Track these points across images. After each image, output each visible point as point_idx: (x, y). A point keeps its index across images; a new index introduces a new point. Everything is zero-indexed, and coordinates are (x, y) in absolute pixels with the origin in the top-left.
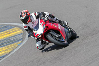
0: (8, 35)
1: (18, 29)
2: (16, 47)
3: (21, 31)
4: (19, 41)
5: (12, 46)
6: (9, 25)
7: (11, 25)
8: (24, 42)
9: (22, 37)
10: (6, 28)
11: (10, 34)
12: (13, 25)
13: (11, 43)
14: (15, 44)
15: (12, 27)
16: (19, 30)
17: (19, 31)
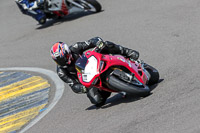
0: (20, 92)
1: (40, 79)
2: (36, 114)
3: (46, 82)
4: (41, 103)
5: (27, 113)
6: (21, 71)
7: (25, 72)
8: (52, 105)
9: (47, 96)
10: (16, 77)
11: (24, 90)
12: (28, 72)
13: (25, 109)
14: (33, 109)
15: (26, 75)
16: (41, 82)
17: (42, 84)
